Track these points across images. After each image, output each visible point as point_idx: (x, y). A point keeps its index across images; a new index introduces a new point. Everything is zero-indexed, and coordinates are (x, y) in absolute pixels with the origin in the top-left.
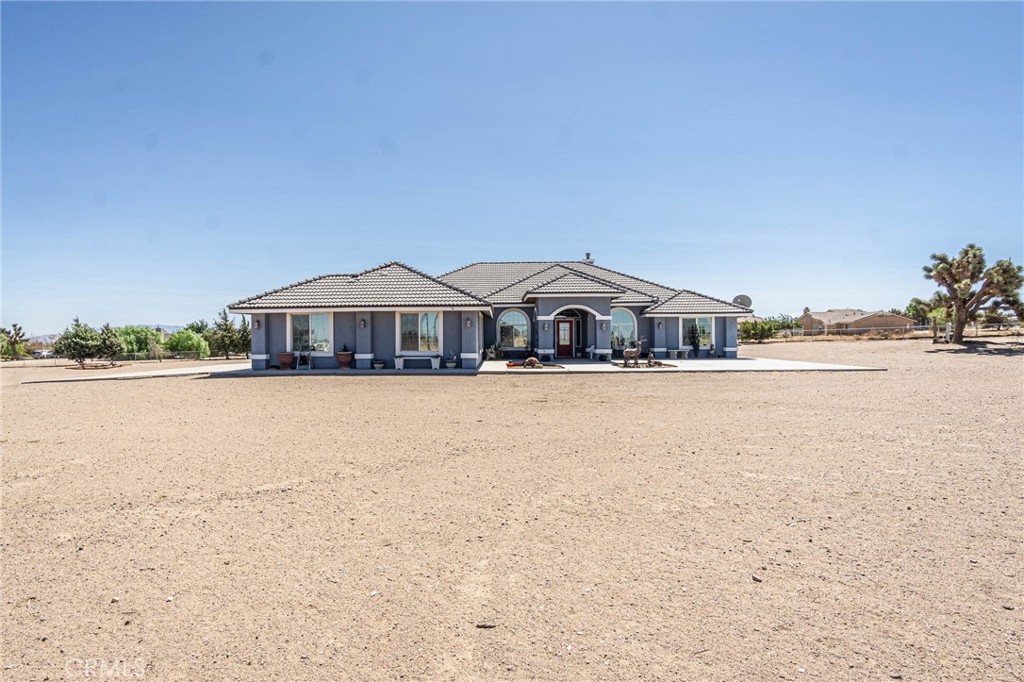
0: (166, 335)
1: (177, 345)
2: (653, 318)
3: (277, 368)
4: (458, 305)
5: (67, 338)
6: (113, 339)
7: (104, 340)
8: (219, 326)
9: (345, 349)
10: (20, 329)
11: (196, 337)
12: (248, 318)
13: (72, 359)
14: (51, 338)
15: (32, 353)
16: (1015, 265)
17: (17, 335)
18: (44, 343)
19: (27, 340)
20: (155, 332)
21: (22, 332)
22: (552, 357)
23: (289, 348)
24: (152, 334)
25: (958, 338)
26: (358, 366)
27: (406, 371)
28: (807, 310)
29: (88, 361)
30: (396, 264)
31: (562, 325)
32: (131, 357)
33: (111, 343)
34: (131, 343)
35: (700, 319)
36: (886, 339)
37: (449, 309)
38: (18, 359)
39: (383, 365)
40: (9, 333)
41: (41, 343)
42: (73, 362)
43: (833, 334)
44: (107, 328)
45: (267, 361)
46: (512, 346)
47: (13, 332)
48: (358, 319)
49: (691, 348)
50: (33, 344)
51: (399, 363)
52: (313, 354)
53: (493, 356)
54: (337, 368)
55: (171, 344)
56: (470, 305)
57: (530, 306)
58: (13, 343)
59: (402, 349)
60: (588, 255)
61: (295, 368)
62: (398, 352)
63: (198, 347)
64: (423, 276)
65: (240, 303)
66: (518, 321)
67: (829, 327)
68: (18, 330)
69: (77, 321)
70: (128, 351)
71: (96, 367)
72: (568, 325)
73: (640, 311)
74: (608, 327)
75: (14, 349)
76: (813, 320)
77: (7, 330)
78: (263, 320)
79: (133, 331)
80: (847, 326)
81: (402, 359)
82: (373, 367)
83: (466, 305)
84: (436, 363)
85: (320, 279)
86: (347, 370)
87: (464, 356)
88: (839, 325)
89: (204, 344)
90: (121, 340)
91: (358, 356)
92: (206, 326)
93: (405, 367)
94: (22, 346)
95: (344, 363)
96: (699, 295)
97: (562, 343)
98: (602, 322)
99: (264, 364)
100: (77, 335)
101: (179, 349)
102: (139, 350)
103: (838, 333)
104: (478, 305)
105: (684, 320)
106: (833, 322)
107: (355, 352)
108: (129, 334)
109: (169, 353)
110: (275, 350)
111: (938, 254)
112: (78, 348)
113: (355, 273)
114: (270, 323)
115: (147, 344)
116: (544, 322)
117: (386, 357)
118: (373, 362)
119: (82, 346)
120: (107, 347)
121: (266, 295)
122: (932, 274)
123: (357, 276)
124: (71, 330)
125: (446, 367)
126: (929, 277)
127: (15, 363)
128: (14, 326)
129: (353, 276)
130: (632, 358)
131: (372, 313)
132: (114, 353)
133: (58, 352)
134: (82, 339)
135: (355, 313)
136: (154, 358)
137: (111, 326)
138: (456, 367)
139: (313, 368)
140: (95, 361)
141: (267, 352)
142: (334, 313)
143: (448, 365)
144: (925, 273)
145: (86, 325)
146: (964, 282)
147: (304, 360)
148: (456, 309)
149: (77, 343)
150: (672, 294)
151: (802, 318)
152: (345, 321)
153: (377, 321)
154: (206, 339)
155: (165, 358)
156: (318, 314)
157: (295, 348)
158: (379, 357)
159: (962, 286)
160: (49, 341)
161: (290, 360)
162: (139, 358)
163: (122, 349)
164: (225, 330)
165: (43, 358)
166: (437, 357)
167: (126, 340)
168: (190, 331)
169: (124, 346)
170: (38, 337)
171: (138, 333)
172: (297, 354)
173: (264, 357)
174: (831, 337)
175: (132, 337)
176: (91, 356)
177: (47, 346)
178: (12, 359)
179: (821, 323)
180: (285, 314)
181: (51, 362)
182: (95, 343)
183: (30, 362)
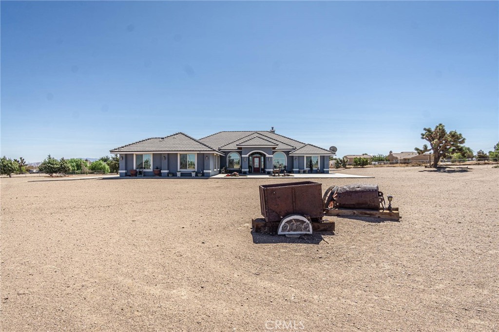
0: (90, 163)
1: (95, 168)
2: (293, 156)
3: (130, 176)
4: (202, 151)
5: (45, 164)
6: (65, 164)
7: (61, 165)
8: (114, 159)
9: (157, 169)
10: (23, 160)
11: (104, 164)
12: (118, 155)
13: (47, 173)
14: (37, 164)
15: (29, 171)
16: (458, 133)
17: (22, 162)
18: (34, 166)
19: (27, 165)
20: (85, 161)
21: (24, 161)
22: (248, 172)
23: (135, 168)
24: (83, 162)
25: (435, 165)
26: (162, 175)
27: (182, 177)
28: (391, 152)
29: (54, 175)
30: (181, 133)
31: (255, 159)
32: (73, 173)
33: (65, 166)
34: (74, 166)
35: (313, 157)
36: (420, 166)
37: (199, 152)
38: (22, 174)
39: (172, 175)
40: (18, 162)
41: (33, 166)
42: (47, 175)
43: (402, 163)
44: (63, 159)
45: (126, 173)
46: (233, 168)
47: (20, 161)
48: (162, 156)
49: (309, 169)
50: (29, 167)
51: (179, 174)
52: (145, 170)
53: (224, 172)
54: (153, 176)
55: (92, 167)
56: (207, 151)
57: (240, 151)
58: (20, 166)
59: (181, 168)
60: (273, 128)
61: (137, 176)
62: (179, 170)
63: (104, 168)
64: (191, 138)
65: (115, 149)
66: (235, 157)
67: (400, 160)
68: (22, 160)
69: (49, 156)
70: (72, 170)
71: (58, 177)
72: (258, 159)
73: (287, 153)
74: (271, 160)
75: (20, 169)
76: (393, 157)
77: (18, 160)
78: (124, 156)
79: (75, 161)
80: (408, 159)
81: (180, 173)
82: (168, 176)
83: (205, 151)
84: (194, 174)
85: (149, 139)
86: (158, 177)
87: (205, 171)
88: (405, 159)
89: (107, 167)
90: (69, 165)
91: (162, 171)
92: (109, 159)
93: (181, 176)
94: (24, 167)
95: (157, 174)
96: (314, 146)
97: (255, 167)
98: (269, 158)
99: (124, 174)
100: (49, 163)
101: (95, 169)
102: (77, 170)
103: (404, 163)
104: (210, 151)
105: (307, 157)
106: (402, 158)
107: (161, 170)
108: (73, 162)
109: (90, 171)
110: (129, 168)
111: (427, 128)
112: (51, 168)
113: (163, 137)
114: (127, 157)
115: (81, 167)
116: (244, 157)
117: (174, 172)
118: (168, 174)
119: (52, 168)
120: (63, 168)
121: (126, 146)
122: (424, 137)
123: (163, 138)
124: (47, 160)
125: (198, 176)
126: (423, 138)
127: (21, 175)
128: (21, 158)
129: (162, 138)
130: (277, 173)
131: (168, 154)
132: (66, 171)
133: (41, 170)
134: (52, 164)
135: (161, 154)
136: (84, 173)
137: (65, 159)
138: (202, 176)
139: (144, 176)
140: (57, 175)
141: (126, 170)
142: (153, 154)
143: (199, 175)
144: (422, 136)
145: (53, 158)
146: (435, 140)
147: (140, 173)
148: (201, 152)
149: (49, 166)
150: (303, 145)
151: (389, 156)
152: (157, 156)
153: (170, 157)
154: (108, 165)
155: (89, 173)
156: (146, 154)
157: (137, 168)
158: (172, 171)
159: (434, 142)
160: (36, 165)
161: (135, 172)
162: (77, 174)
163: (69, 169)
164: (116, 161)
165: (34, 173)
166: (194, 172)
167: (71, 165)
168: (101, 161)
169: (70, 168)
170: (31, 164)
171: (77, 161)
172: (138, 170)
173: (124, 171)
174: (401, 164)
175: (75, 164)
176: (56, 172)
177: (35, 168)
178: (19, 174)
179: (397, 158)
180: (133, 154)
181: (38, 175)
182: (57, 166)
183: (28, 175)
